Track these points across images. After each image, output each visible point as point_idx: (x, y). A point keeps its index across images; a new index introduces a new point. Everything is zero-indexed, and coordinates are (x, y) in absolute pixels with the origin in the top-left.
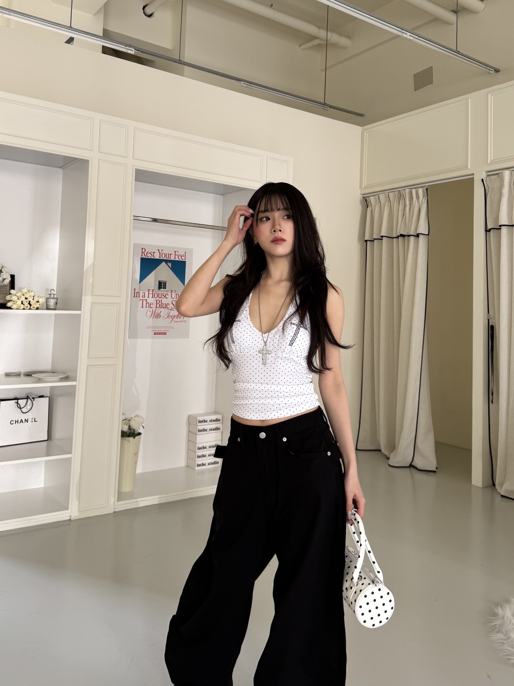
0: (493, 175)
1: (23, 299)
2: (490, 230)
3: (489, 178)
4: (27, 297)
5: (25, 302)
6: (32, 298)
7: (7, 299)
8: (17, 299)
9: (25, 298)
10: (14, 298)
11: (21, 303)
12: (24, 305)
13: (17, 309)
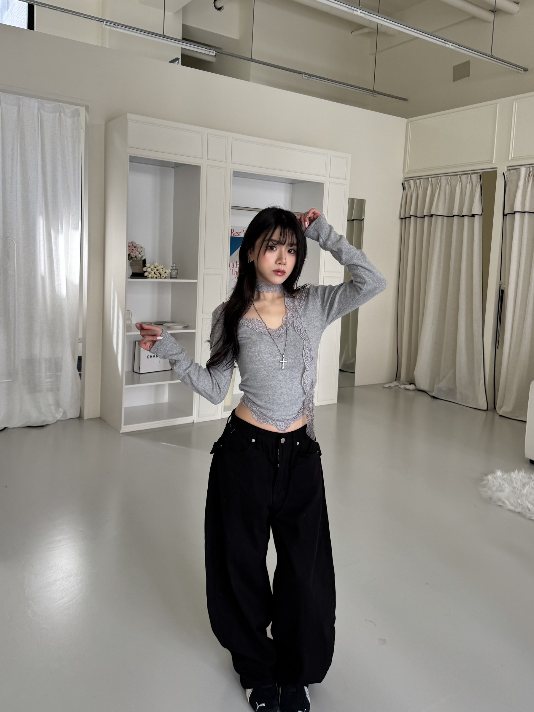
0: (512, 169)
1: (155, 270)
2: (506, 215)
3: (509, 172)
4: (158, 269)
5: (158, 273)
6: (162, 270)
7: (144, 270)
8: (151, 270)
9: (156, 270)
10: (149, 270)
11: (153, 273)
12: (156, 275)
13: (152, 278)
